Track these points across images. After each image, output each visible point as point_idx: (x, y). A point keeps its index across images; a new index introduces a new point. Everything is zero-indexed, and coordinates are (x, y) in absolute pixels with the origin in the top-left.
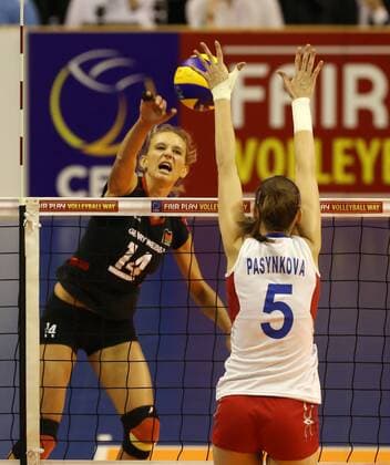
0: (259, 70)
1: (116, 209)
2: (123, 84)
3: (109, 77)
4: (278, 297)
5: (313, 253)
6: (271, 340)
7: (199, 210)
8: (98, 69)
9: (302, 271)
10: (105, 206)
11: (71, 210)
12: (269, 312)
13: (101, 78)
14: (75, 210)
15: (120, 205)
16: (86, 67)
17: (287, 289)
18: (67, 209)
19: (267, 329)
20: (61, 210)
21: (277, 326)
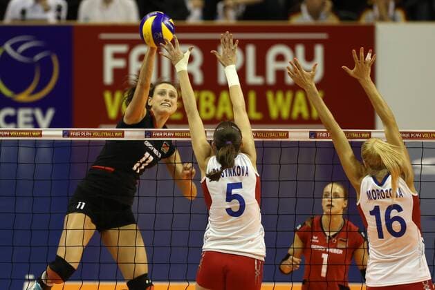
0: (122, 49)
1: (41, 136)
2: (38, 57)
3: (29, 53)
4: (234, 192)
5: (252, 162)
6: (234, 218)
7: (92, 136)
8: (22, 48)
9: (247, 173)
10: (34, 134)
11: (13, 136)
12: (230, 201)
13: (24, 53)
14: (15, 136)
15: (43, 133)
16: (15, 47)
17: (239, 186)
18: (10, 136)
19: (230, 212)
20: (7, 136)
21: (236, 210)
